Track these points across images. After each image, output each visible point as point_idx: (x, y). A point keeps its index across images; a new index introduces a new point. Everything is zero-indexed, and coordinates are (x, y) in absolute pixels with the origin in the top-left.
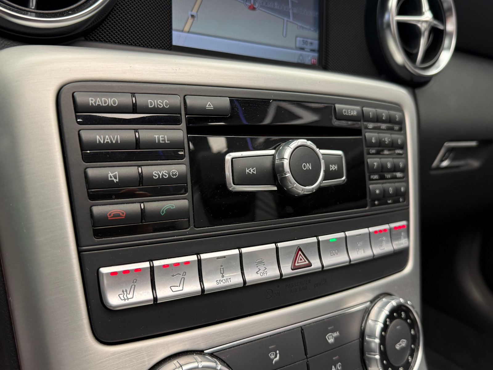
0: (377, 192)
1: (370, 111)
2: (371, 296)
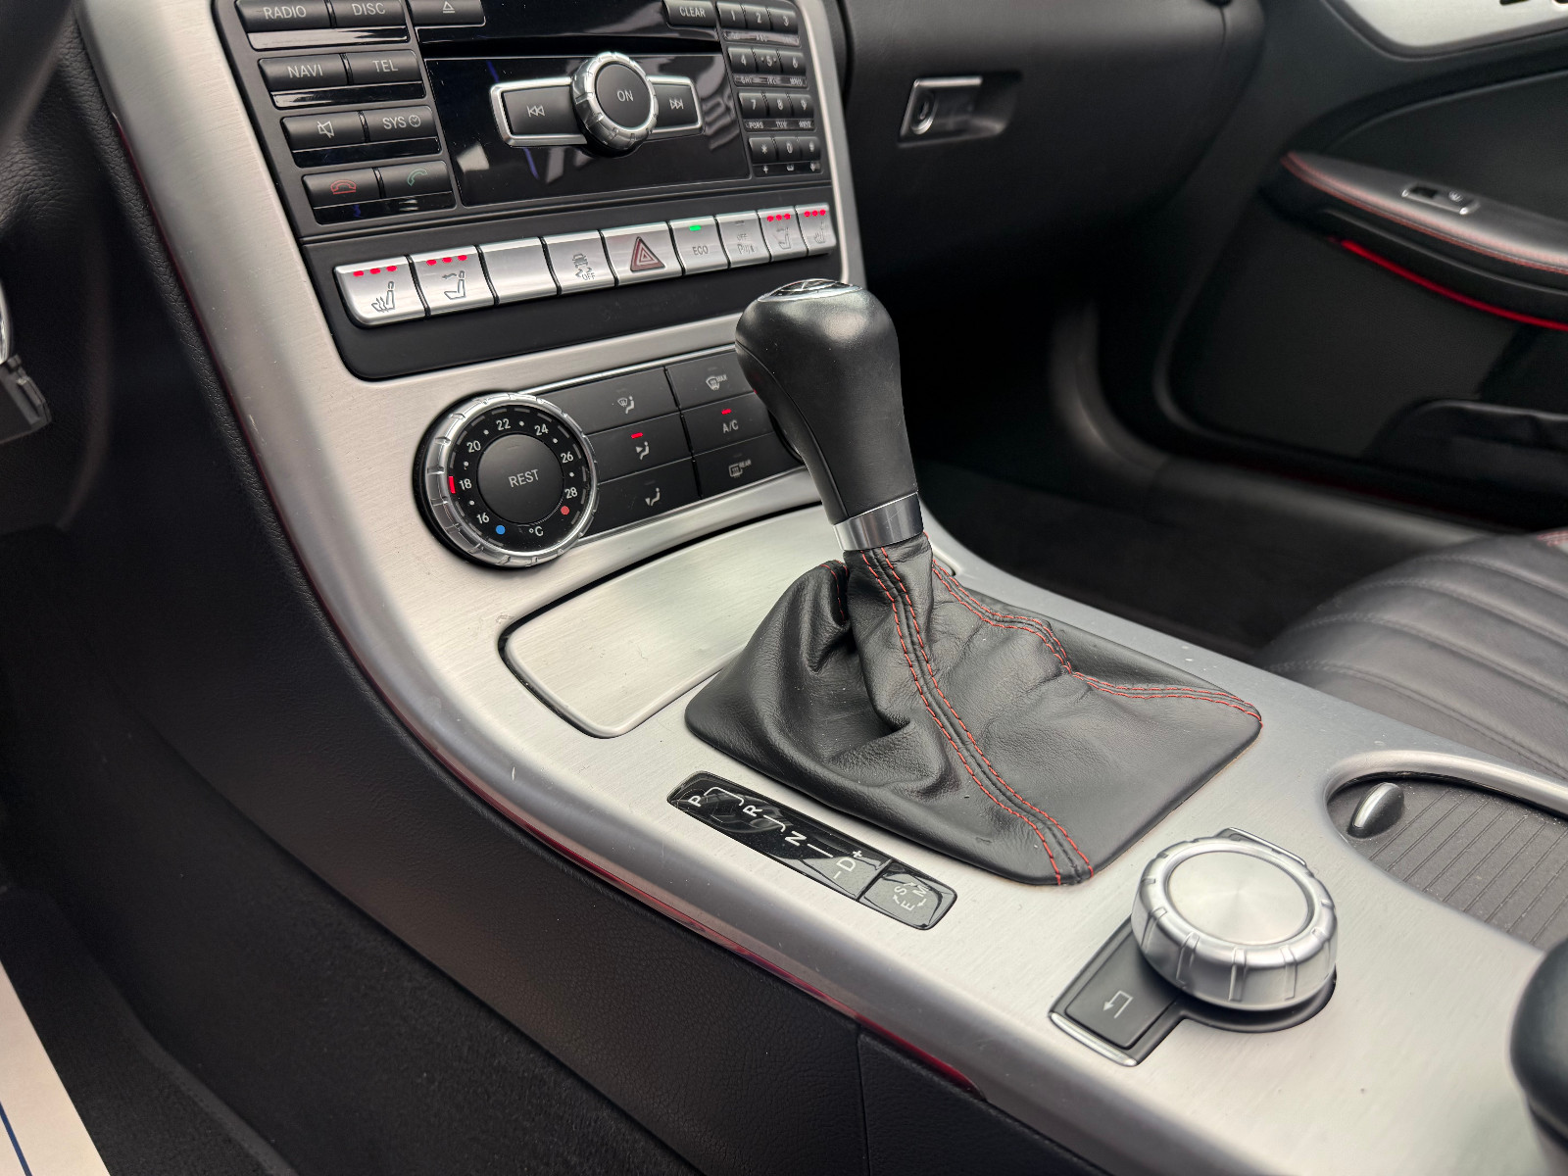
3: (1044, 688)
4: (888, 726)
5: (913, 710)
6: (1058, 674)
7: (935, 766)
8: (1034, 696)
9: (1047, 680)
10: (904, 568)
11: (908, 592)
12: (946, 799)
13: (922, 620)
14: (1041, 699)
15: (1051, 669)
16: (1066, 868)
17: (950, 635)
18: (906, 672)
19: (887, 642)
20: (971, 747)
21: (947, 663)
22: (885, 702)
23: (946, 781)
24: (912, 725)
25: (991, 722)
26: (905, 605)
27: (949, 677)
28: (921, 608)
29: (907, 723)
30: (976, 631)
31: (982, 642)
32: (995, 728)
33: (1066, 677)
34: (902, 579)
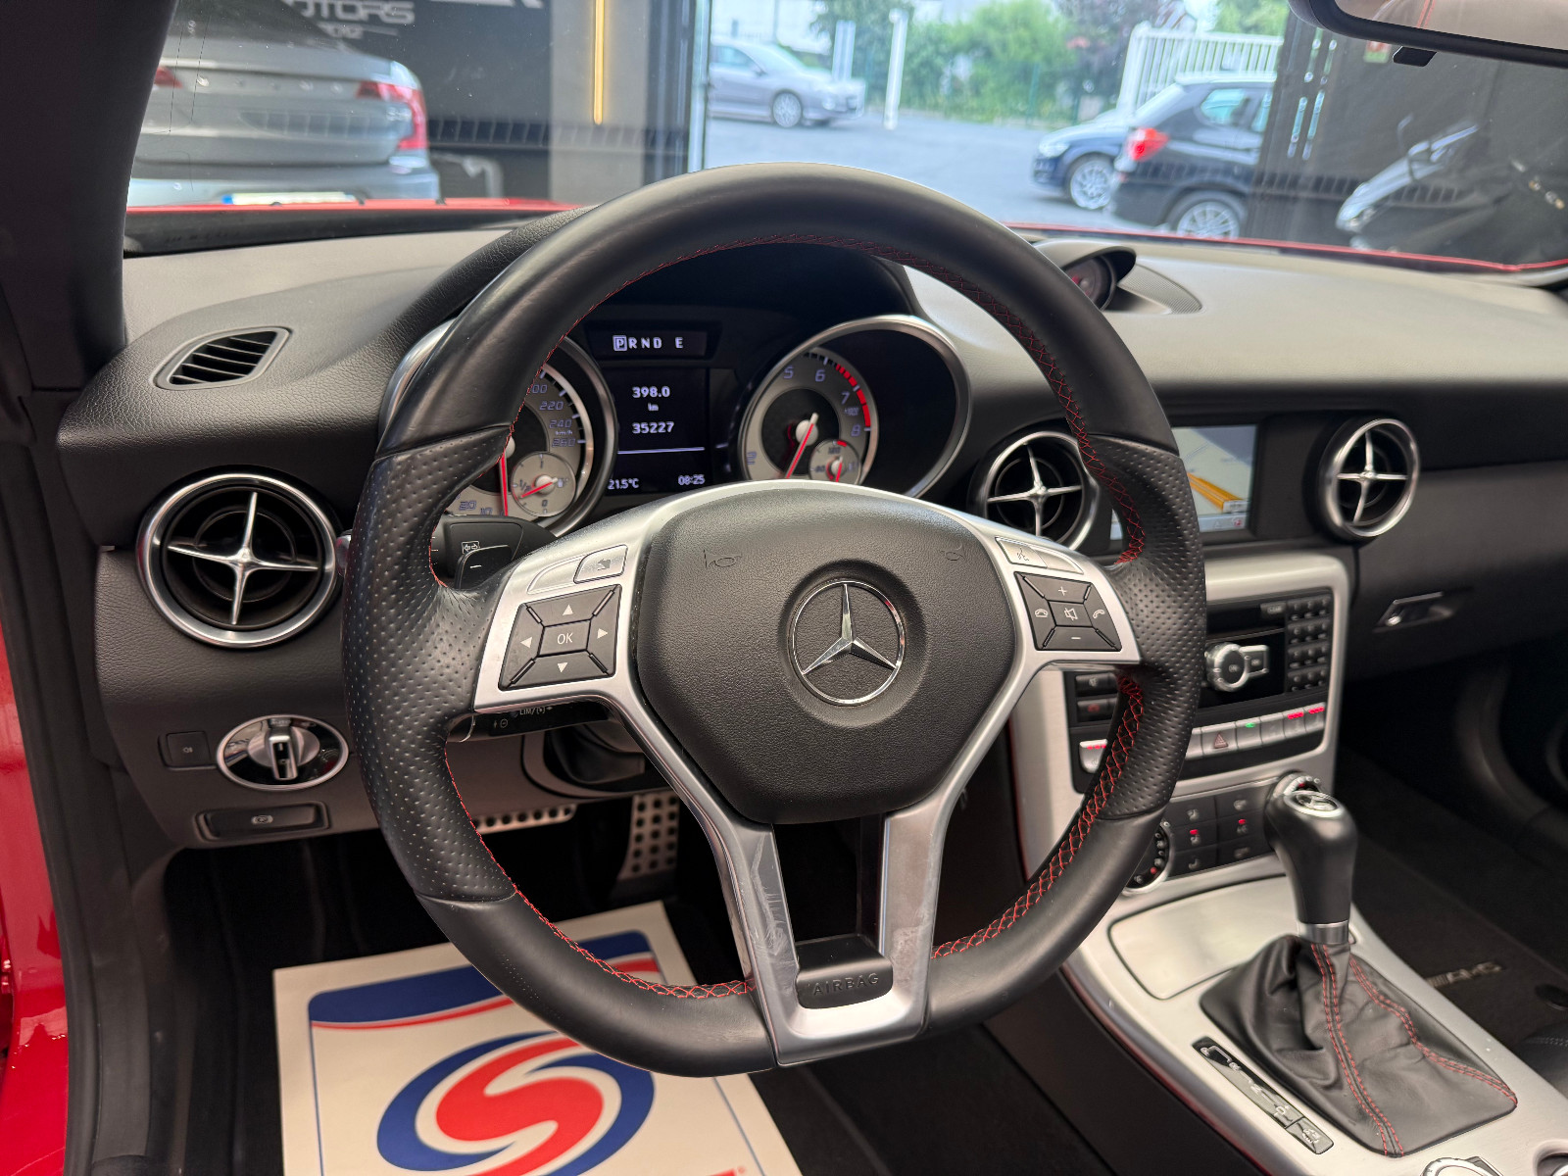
0: (1296, 679)
1: (1296, 604)
2: (1278, 772)
3: (1399, 1050)
4: (1309, 1045)
5: (1325, 1040)
6: (1408, 1044)
7: (1333, 1076)
8: (1392, 1053)
9: (1401, 1046)
10: (1335, 961)
11: (1334, 973)
12: (1335, 1093)
13: (1338, 992)
14: (1396, 1056)
15: (1405, 1040)
16: (1390, 1149)
17: (1352, 1002)
18: (1323, 1017)
19: (1317, 997)
20: (1353, 1069)
21: (1348, 1019)
22: (1310, 1029)
23: (1337, 1084)
24: (1324, 1051)
25: (1366, 1060)
26: (1331, 980)
27: (1347, 1026)
28: (1340, 985)
29: (1321, 1048)
30: (1367, 1004)
31: (1369, 1012)
32: (1368, 1063)
33: (1411, 1046)
34: (1332, 965)
